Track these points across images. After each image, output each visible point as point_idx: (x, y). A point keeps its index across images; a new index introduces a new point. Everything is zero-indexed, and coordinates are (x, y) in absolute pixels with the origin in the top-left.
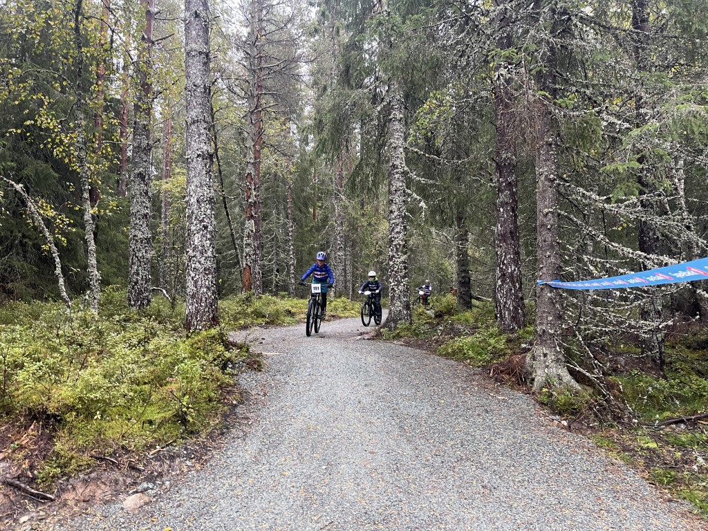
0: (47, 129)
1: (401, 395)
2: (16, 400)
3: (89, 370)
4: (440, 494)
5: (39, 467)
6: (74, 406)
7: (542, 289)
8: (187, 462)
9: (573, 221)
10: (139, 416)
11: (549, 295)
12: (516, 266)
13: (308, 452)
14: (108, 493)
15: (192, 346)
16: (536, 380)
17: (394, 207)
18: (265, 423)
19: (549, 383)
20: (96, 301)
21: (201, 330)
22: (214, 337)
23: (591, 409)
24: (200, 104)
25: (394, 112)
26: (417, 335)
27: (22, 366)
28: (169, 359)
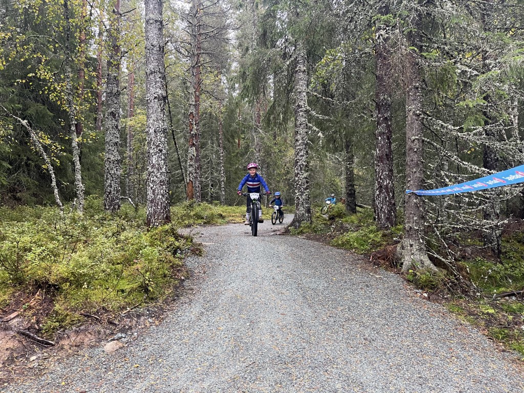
0: (44, 80)
1: (305, 274)
2: (26, 274)
3: (78, 253)
4: (333, 344)
5: (43, 322)
6: (68, 279)
7: (410, 197)
8: (149, 319)
9: (434, 146)
10: (114, 287)
11: (415, 201)
12: (390, 180)
13: (236, 313)
14: (93, 341)
15: (151, 237)
16: (404, 264)
17: (299, 137)
18: (206, 293)
19: (414, 266)
20: (81, 206)
21: (158, 226)
22: (167, 231)
23: (445, 285)
24: (156, 59)
25: (299, 66)
26: (315, 232)
27: (30, 250)
28: (135, 247)
